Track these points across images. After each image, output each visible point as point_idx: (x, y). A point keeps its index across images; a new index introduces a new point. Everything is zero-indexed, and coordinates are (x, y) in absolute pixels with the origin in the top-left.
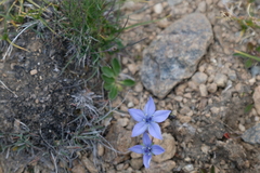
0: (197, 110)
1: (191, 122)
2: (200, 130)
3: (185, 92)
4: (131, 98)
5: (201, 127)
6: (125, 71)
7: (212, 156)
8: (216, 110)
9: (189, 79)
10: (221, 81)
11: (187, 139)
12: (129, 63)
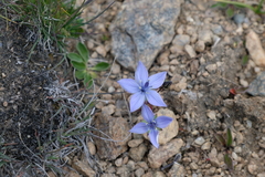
0: (189, 74)
1: (187, 88)
2: (201, 95)
3: (170, 60)
4: (109, 83)
5: (200, 90)
6: (94, 55)
7: (222, 120)
8: (212, 67)
9: (171, 44)
10: (207, 37)
11: (190, 108)
12: (96, 46)
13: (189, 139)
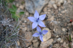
0: (55, 15)
1: (54, 20)
2: (59, 22)
3: (47, 10)
4: (25, 19)
5: (59, 21)
6: (19, 9)
7: (67, 31)
8: (63, 12)
9: (47, 4)
11: (55, 27)
12: (19, 6)
13: (55, 39)
